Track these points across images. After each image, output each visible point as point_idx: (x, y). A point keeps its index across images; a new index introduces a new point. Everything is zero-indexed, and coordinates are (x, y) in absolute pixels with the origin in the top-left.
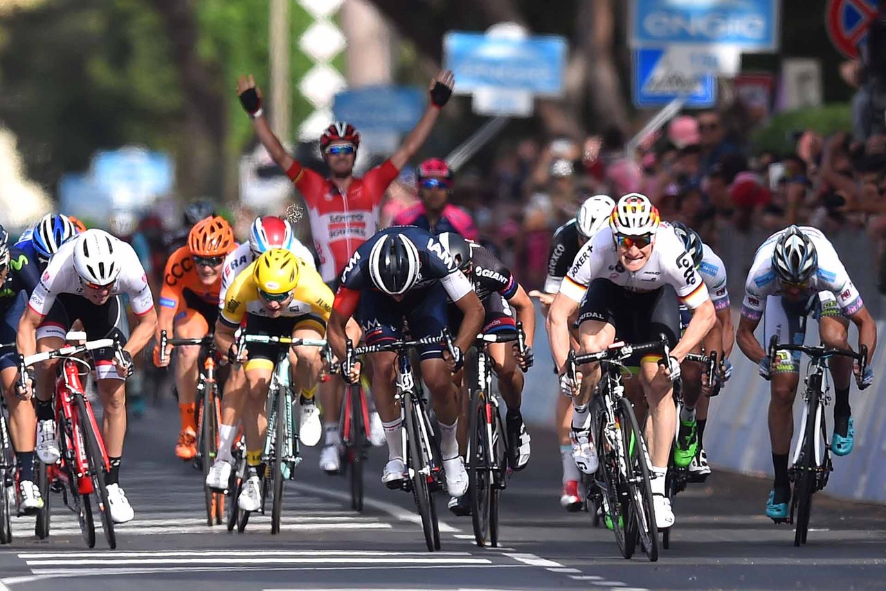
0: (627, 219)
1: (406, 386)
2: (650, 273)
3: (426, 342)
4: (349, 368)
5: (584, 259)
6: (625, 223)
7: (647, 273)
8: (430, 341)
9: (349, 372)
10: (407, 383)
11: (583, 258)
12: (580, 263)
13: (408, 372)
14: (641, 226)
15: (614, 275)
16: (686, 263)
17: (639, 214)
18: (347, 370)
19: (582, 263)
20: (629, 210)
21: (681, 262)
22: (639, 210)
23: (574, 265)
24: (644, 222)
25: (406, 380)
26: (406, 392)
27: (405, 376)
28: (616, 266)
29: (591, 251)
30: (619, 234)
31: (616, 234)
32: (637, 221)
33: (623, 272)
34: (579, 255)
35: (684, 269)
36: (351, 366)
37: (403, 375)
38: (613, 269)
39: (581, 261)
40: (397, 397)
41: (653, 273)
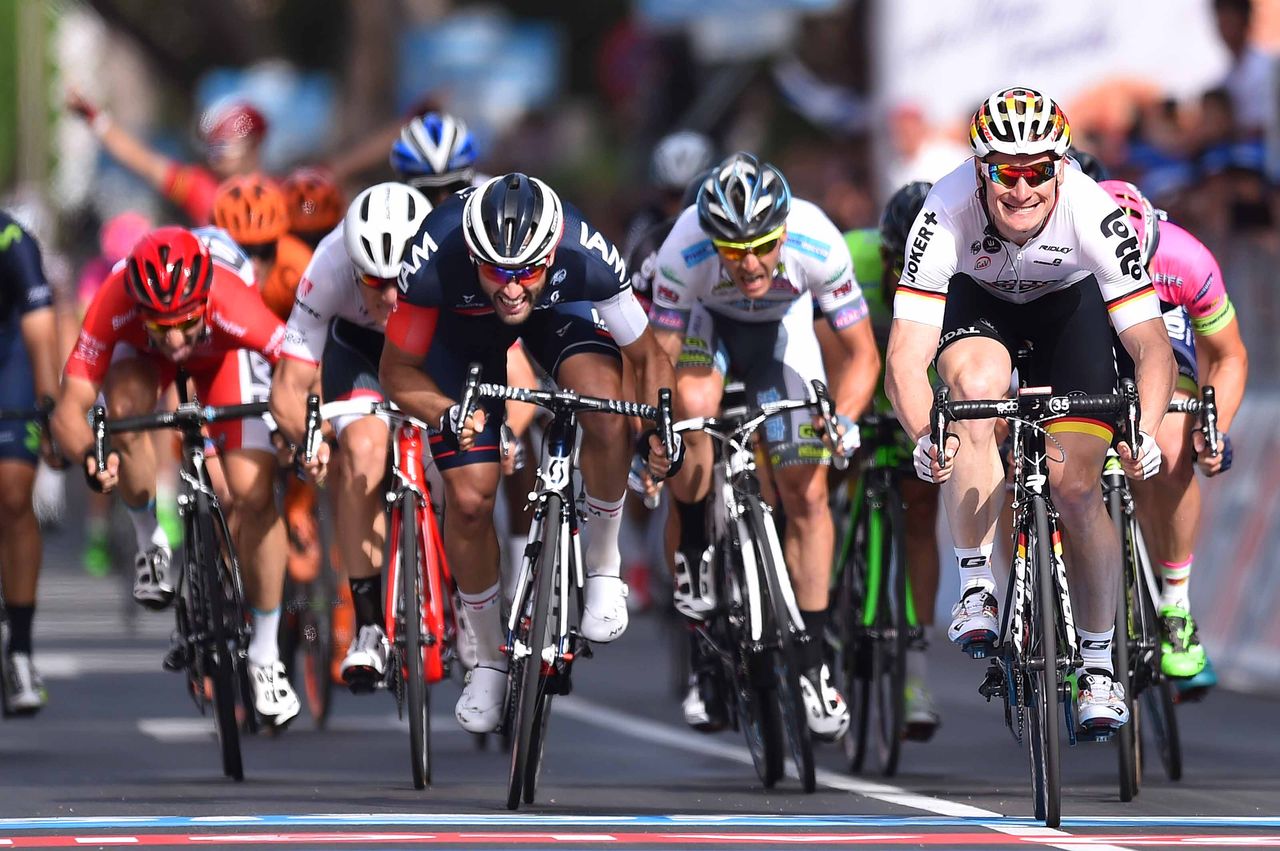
0: (1007, 125)
1: (553, 481)
2: (1050, 249)
3: (619, 408)
4: (462, 419)
5: (924, 241)
6: (1003, 132)
7: (1045, 247)
8: (628, 410)
9: (461, 425)
10: (557, 474)
11: (920, 238)
12: (917, 250)
13: (564, 455)
14: (1036, 137)
15: (982, 261)
16: (1122, 229)
17: (1030, 116)
18: (457, 422)
19: (923, 249)
20: (1011, 109)
21: (1110, 226)
22: (1030, 109)
23: (908, 260)
24: (1041, 130)
25: (556, 469)
26: (550, 494)
27: (555, 462)
28: (985, 242)
29: (935, 223)
30: (993, 157)
31: (985, 159)
32: (1028, 128)
33: (997, 251)
34: (913, 234)
35: (1116, 240)
36: (466, 415)
37: (552, 459)
38: (978, 249)
39: (918, 246)
40: (533, 496)
41: (1057, 250)
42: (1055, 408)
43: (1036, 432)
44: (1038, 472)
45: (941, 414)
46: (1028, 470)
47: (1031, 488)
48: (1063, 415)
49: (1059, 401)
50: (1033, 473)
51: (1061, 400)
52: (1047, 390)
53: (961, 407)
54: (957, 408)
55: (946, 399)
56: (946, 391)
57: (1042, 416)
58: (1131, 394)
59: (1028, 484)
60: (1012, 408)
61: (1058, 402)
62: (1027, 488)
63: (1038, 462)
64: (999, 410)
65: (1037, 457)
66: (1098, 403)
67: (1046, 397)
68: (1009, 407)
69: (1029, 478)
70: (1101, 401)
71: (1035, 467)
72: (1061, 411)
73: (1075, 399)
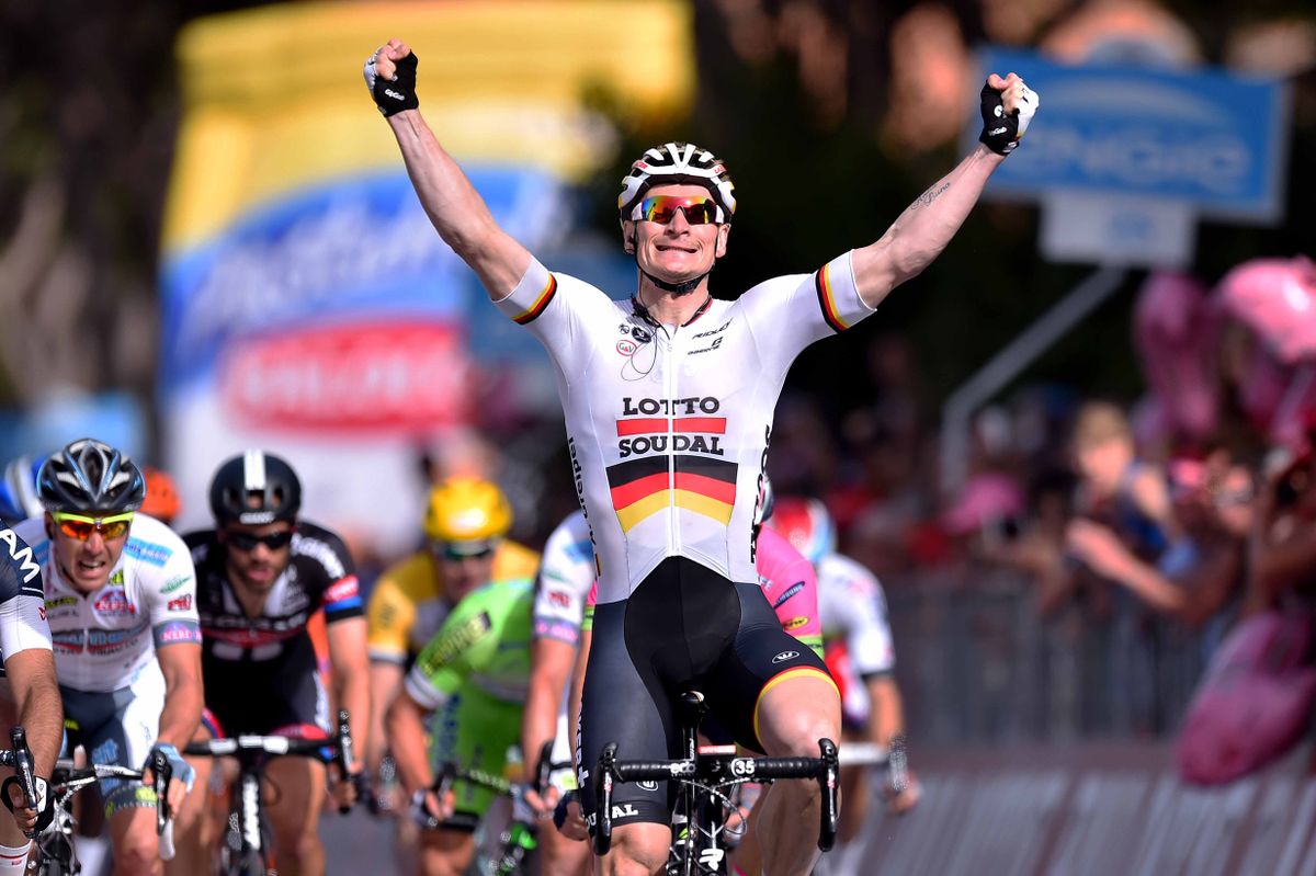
42: (738, 771)
43: (712, 798)
44: (714, 845)
45: (607, 774)
46: (703, 843)
47: (706, 864)
48: (747, 779)
49: (743, 763)
50: (708, 846)
51: (745, 762)
52: (730, 749)
53: (628, 767)
54: (623, 768)
55: (614, 757)
56: (614, 747)
57: (722, 780)
58: (830, 756)
59: (702, 860)
60: (688, 770)
61: (741, 764)
62: (702, 864)
63: (714, 834)
64: (672, 771)
65: (713, 827)
66: (788, 767)
67: (729, 757)
68: (684, 769)
69: (704, 852)
70: (792, 765)
71: (710, 839)
72: (745, 775)
73: (762, 761)
